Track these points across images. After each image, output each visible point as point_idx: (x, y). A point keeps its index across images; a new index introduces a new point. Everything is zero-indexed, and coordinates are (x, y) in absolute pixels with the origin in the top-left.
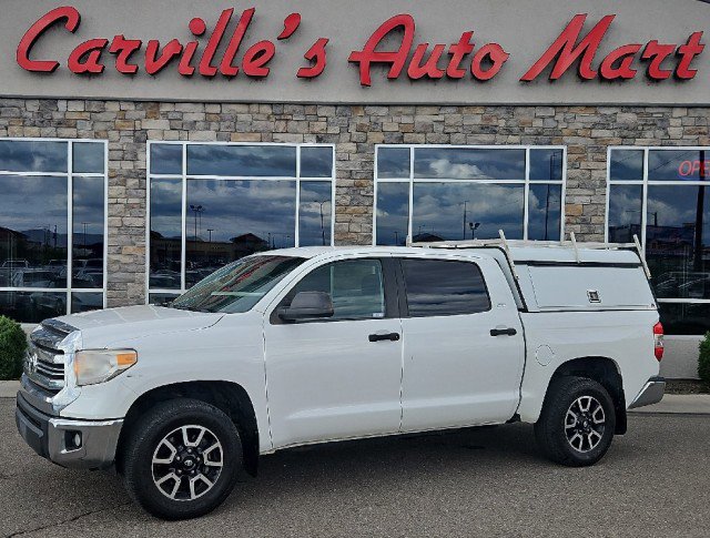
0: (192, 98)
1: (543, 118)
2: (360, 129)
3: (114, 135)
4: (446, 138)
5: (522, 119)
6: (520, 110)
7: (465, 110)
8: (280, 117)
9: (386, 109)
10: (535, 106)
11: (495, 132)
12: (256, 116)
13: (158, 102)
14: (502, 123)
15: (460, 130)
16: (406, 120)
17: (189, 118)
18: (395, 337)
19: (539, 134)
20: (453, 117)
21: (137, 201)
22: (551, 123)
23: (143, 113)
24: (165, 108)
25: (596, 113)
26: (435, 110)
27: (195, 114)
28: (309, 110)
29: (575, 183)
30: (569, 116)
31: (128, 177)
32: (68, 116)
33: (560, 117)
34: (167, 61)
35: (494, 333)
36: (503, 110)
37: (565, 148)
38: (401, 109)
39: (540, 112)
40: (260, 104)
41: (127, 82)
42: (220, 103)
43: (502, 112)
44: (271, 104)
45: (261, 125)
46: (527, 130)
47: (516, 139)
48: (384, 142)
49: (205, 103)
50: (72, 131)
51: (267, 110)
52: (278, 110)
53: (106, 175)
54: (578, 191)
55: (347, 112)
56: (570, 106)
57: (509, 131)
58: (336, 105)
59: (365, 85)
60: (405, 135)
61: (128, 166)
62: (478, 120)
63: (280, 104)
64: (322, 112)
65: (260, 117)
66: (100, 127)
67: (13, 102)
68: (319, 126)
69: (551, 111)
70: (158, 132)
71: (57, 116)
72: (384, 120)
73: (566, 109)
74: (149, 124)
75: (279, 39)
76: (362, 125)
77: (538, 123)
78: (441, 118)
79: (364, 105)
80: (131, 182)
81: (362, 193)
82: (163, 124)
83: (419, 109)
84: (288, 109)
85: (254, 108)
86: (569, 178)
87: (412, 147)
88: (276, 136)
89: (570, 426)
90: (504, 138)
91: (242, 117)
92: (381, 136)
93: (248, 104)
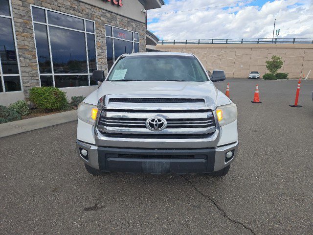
1: (88, 9)
4: (58, 8)
5: (82, 7)
6: (81, 4)
10: (85, 3)
11: (75, 10)
14: (76, 7)
15: (63, 6)
19: (88, 15)
22: (90, 11)
25: (101, 11)
29: (98, 35)
30: (95, 10)
33: (92, 10)
37: (94, 22)
39: (87, 6)
46: (84, 12)
47: (81, 15)
48: (34, 4)
54: (99, 38)
56: (95, 6)
57: (79, 11)
60: (43, 3)
62: (69, 4)
69: (90, 7)
73: (94, 8)
81: (28, 27)
86: (96, 33)
87: (46, 9)
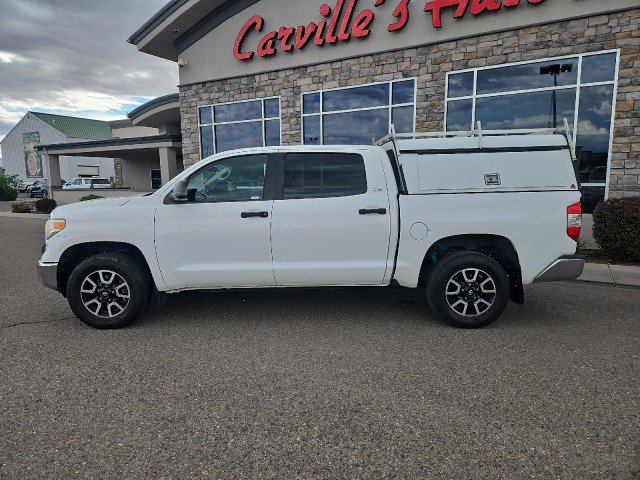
0: (325, 60)
1: (596, 26)
2: (435, 62)
3: (283, 91)
5: (574, 31)
6: (573, 23)
7: (521, 32)
8: (378, 63)
9: (454, 44)
10: (588, 17)
11: (548, 46)
12: (363, 66)
13: (306, 67)
14: (555, 38)
15: (517, 49)
16: (469, 49)
17: (323, 74)
18: (264, 215)
19: (591, 41)
20: (510, 41)
21: (296, 132)
22: (604, 30)
23: (298, 75)
24: (310, 70)
26: (495, 37)
27: (326, 71)
28: (397, 54)
29: (628, 81)
30: (622, 21)
31: (292, 118)
32: (261, 84)
33: (613, 23)
34: (308, 38)
35: (362, 212)
36: (557, 26)
37: (618, 51)
38: (465, 41)
39: (593, 22)
40: (365, 56)
41: (289, 56)
42: (341, 60)
43: (555, 28)
44: (372, 55)
45: (365, 72)
46: (579, 40)
47: (568, 49)
48: (452, 70)
49: (332, 62)
50: (262, 93)
51: (370, 59)
52: (377, 58)
53: (280, 118)
54: (631, 88)
55: (425, 50)
56: (624, 11)
57: (562, 43)
58: (417, 47)
59: (438, 27)
60: (470, 61)
61: (291, 110)
62: (533, 38)
63: (378, 54)
64: (408, 54)
65: (365, 65)
66: (276, 88)
67: (235, 80)
68: (404, 65)
69: (605, 19)
70: (307, 86)
71: (256, 85)
72: (452, 52)
73: (620, 15)
74: (301, 82)
75: (376, 6)
76: (436, 59)
77: (591, 32)
78: (500, 42)
79: (438, 43)
80: (293, 120)
81: (436, 111)
82: (309, 80)
83: (482, 39)
84: (383, 57)
85: (362, 60)
86: (620, 78)
87: (475, 70)
88: (376, 77)
89: (452, 293)
90: (557, 50)
91: (353, 68)
92: (450, 65)
93: (358, 57)
